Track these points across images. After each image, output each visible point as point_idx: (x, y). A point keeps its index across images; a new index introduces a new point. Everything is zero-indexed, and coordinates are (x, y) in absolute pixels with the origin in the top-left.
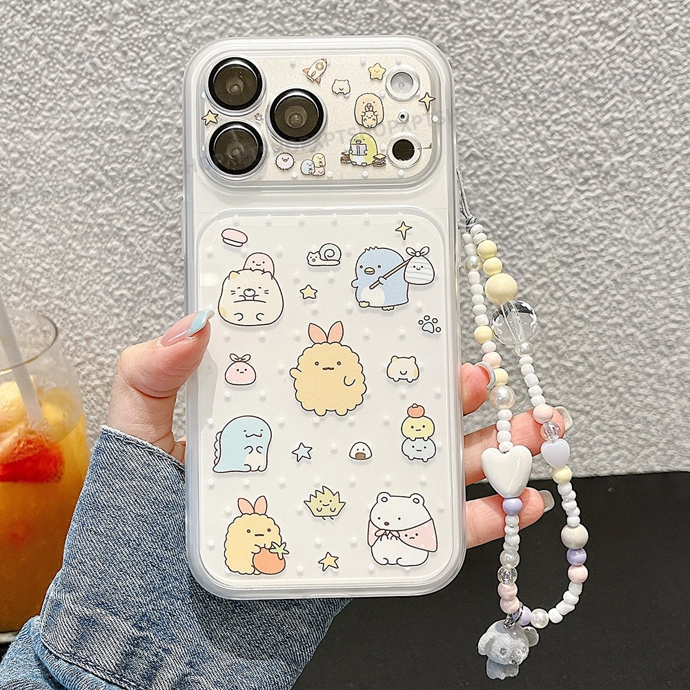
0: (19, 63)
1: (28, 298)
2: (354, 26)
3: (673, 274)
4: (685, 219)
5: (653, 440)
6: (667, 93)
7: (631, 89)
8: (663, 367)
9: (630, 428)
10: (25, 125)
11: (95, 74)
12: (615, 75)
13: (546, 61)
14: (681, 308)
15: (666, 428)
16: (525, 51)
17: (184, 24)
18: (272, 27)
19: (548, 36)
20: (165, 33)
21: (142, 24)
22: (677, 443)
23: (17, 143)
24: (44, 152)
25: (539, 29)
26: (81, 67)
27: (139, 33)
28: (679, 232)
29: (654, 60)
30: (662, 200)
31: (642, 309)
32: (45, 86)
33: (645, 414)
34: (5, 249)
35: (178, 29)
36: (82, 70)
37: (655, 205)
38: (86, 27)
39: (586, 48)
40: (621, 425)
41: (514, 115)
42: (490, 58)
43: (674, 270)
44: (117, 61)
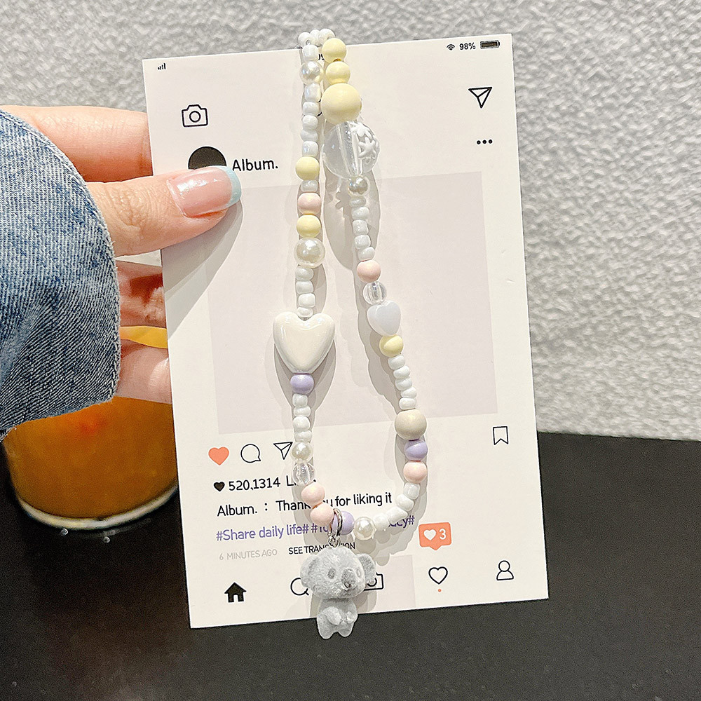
10: (134, 19)
23: (125, 37)
24: (151, 48)
41: (646, 33)
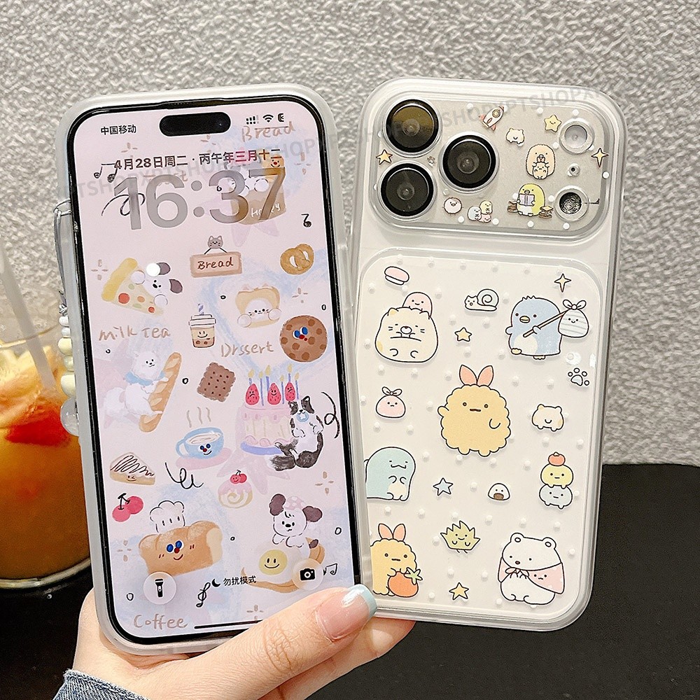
0: (46, 57)
1: (53, 274)
2: (357, 28)
3: (667, 273)
4: (679, 220)
5: (647, 432)
6: (661, 97)
7: (627, 93)
8: (657, 362)
9: (623, 420)
10: (52, 114)
11: (116, 68)
12: (610, 79)
13: (543, 64)
14: (674, 305)
15: (660, 421)
16: (522, 54)
17: (198, 23)
18: (280, 27)
19: (545, 40)
20: (180, 31)
21: (159, 22)
22: (671, 436)
23: (44, 130)
25: (536, 33)
26: (103, 61)
27: (156, 31)
28: (673, 232)
29: (649, 65)
30: (656, 201)
31: (636, 305)
32: (70, 78)
33: (639, 407)
34: (33, 228)
35: (193, 28)
36: (104, 63)
37: (649, 205)
38: (108, 24)
39: (582, 53)
40: (614, 416)
42: (487, 60)
43: (668, 268)
44: (136, 57)
